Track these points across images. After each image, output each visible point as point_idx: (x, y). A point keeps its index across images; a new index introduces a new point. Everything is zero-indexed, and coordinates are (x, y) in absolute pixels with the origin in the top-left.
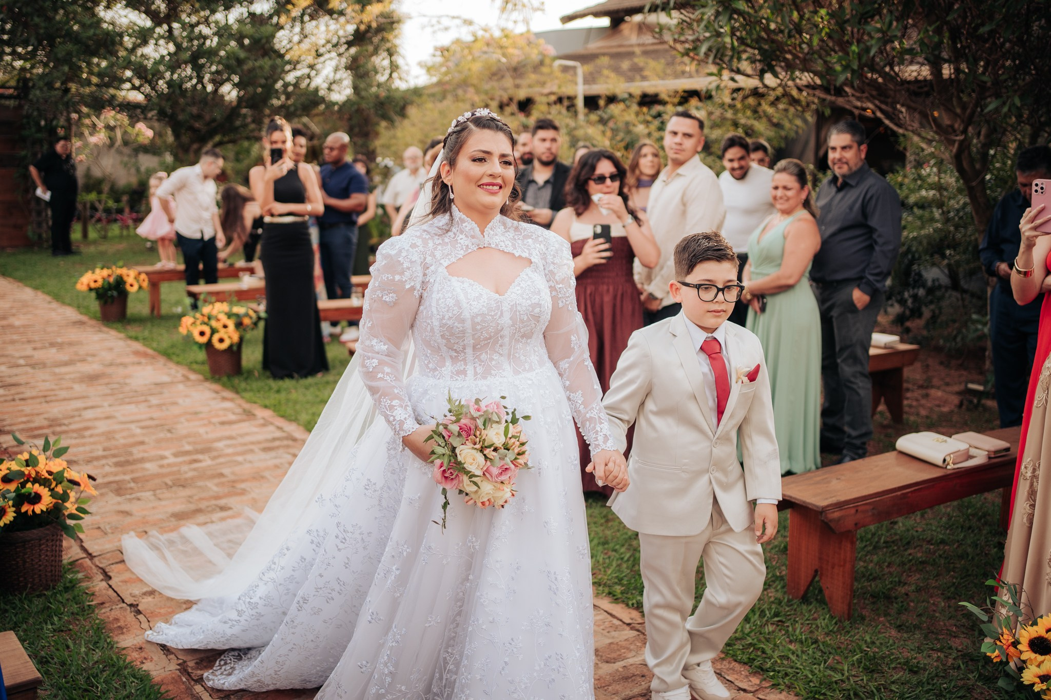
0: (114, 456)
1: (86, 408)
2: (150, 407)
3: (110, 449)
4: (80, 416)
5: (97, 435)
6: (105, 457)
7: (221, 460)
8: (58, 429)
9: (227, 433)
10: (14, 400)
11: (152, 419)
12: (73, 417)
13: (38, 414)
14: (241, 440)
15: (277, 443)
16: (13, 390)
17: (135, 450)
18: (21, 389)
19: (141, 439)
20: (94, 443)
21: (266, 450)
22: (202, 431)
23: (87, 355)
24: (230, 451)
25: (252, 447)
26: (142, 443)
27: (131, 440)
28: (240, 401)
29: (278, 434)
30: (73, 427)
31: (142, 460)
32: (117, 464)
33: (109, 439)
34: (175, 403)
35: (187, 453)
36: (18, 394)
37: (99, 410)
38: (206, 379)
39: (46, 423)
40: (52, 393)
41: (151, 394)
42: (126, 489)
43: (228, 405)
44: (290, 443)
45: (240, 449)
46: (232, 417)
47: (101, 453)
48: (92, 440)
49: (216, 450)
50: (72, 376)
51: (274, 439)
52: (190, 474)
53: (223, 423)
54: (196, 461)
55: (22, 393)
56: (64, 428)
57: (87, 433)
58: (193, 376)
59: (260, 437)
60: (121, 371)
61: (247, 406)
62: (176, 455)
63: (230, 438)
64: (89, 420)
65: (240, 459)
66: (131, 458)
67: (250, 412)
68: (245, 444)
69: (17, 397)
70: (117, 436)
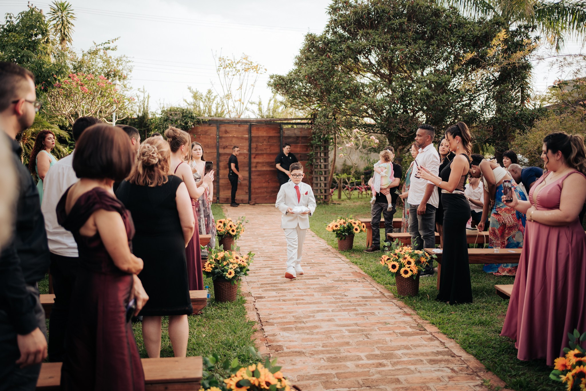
0: (329, 352)
1: (318, 311)
2: (357, 315)
3: (327, 346)
4: (314, 316)
5: (321, 333)
6: (322, 352)
7: (399, 367)
8: (299, 325)
9: (405, 343)
10: (279, 300)
11: (356, 324)
12: (310, 316)
13: (290, 313)
14: (414, 351)
15: (440, 357)
16: (281, 293)
17: (342, 349)
18: (285, 293)
19: (347, 340)
20: (318, 340)
21: (433, 362)
22: (388, 339)
23: (326, 272)
24: (405, 359)
25: (422, 358)
26: (348, 343)
27: (341, 340)
28: (416, 317)
29: (441, 349)
30: (308, 325)
31: (345, 359)
32: (330, 360)
33: (328, 337)
34: (373, 314)
35: (376, 356)
36: (283, 296)
37: (326, 313)
38: (395, 298)
39: (293, 320)
40: (301, 298)
41: (360, 305)
42: (331, 382)
43: (407, 319)
44: (450, 358)
45: (414, 358)
46: (410, 330)
47: (320, 348)
48: (317, 337)
49: (396, 357)
50: (315, 286)
51: (438, 353)
52: (376, 376)
53: (402, 334)
54: (381, 365)
55: (285, 296)
56: (303, 325)
57: (315, 331)
58: (387, 294)
59: (428, 350)
60: (343, 285)
61: (420, 321)
62: (368, 357)
63: (407, 348)
64: (318, 321)
65: (412, 367)
66: (338, 356)
67: (422, 327)
68: (417, 355)
69: (281, 298)
70: (333, 336)
